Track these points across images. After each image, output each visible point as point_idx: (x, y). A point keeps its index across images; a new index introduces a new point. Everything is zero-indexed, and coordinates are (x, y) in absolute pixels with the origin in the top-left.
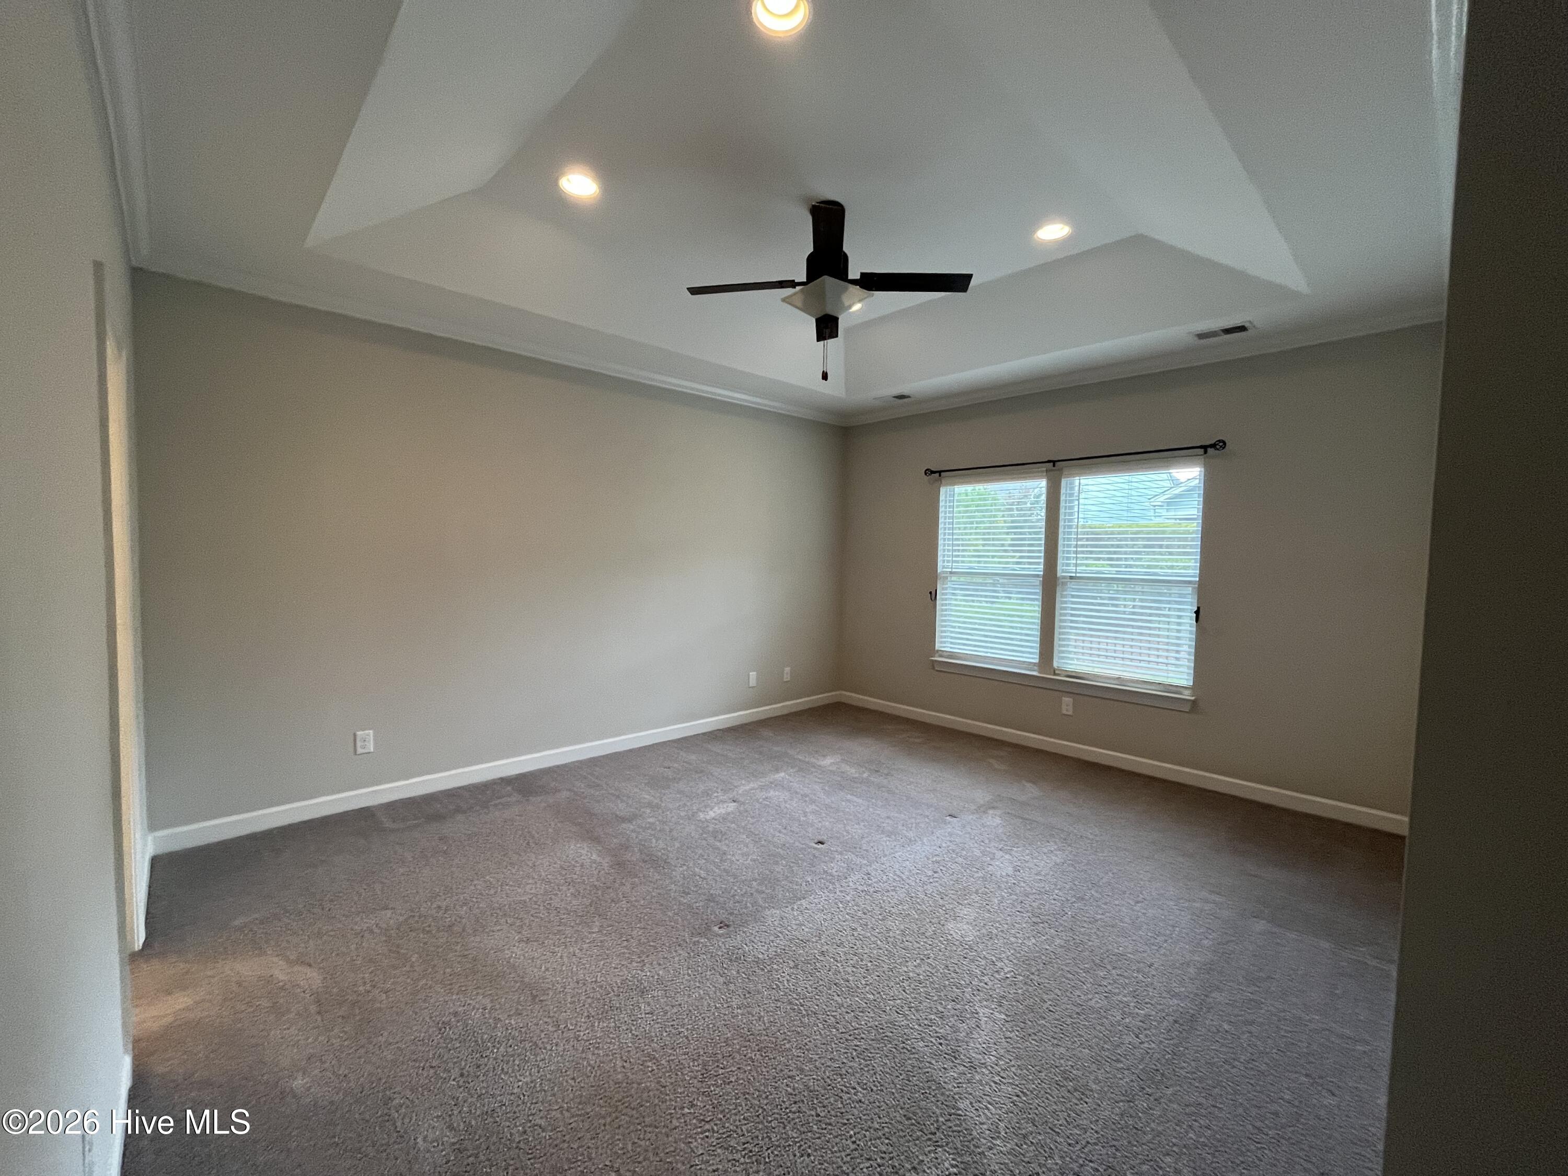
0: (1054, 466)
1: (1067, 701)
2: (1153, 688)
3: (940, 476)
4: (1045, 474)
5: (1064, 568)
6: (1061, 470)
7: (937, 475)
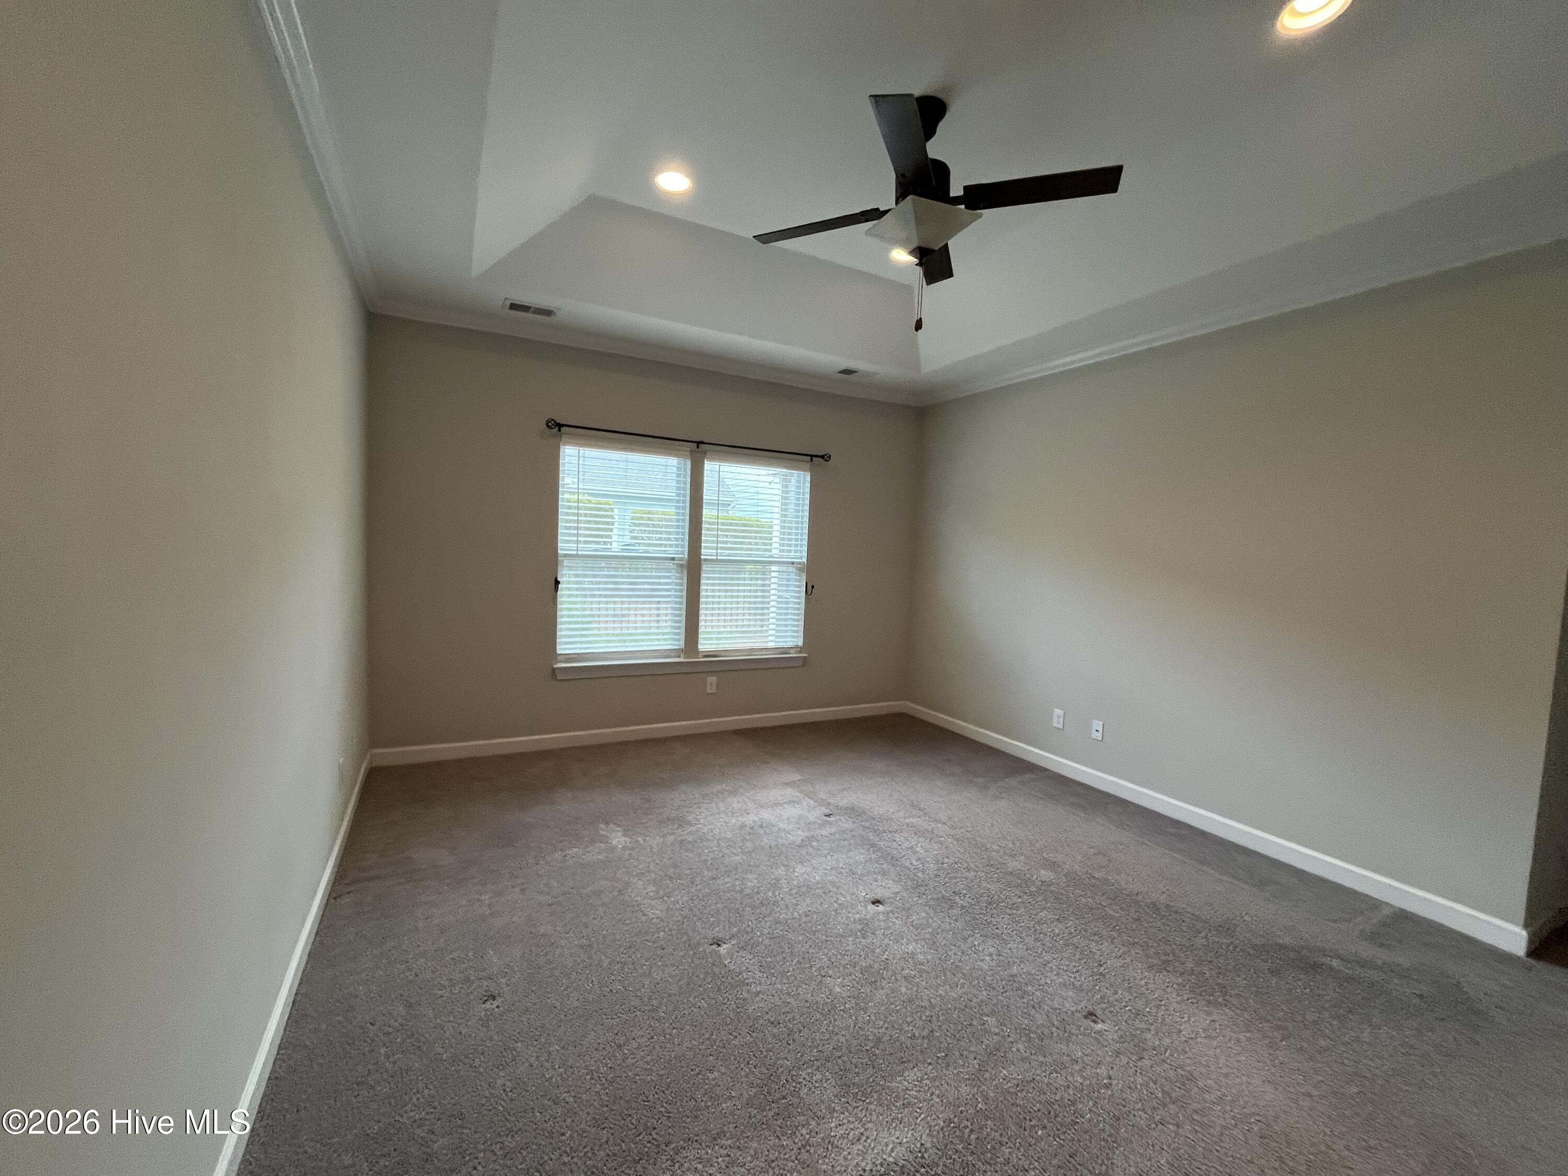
0: (698, 447)
1: (712, 680)
2: (771, 652)
3: (560, 430)
4: (689, 454)
5: (707, 552)
6: (704, 454)
7: (556, 427)
